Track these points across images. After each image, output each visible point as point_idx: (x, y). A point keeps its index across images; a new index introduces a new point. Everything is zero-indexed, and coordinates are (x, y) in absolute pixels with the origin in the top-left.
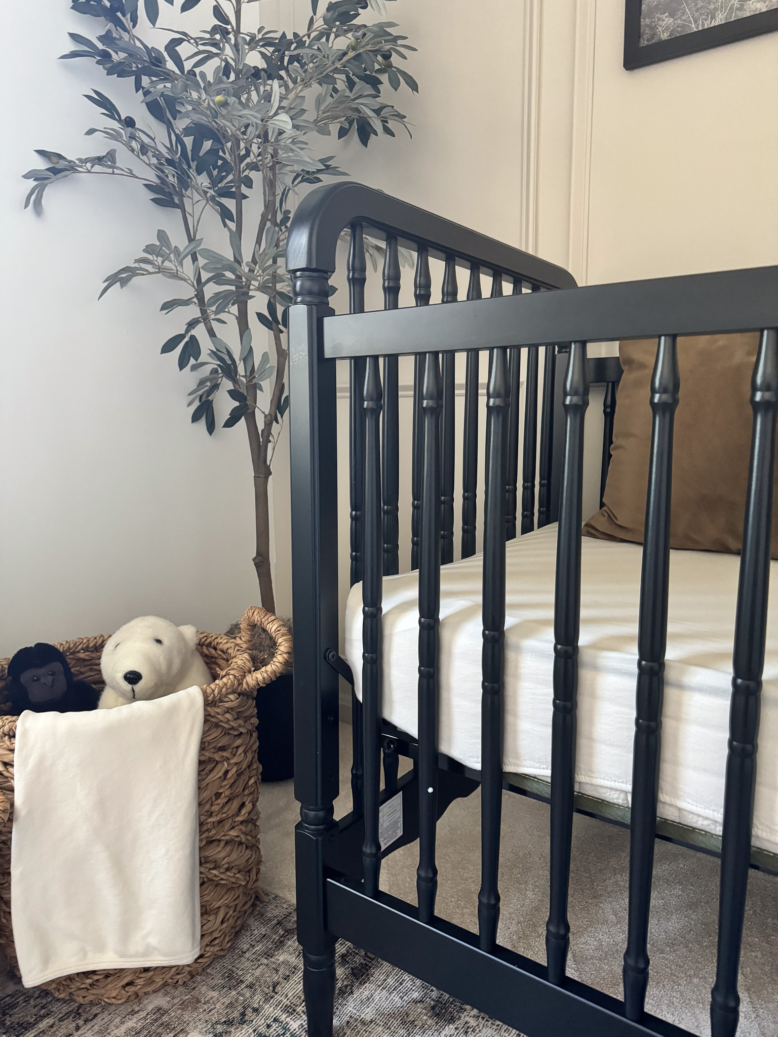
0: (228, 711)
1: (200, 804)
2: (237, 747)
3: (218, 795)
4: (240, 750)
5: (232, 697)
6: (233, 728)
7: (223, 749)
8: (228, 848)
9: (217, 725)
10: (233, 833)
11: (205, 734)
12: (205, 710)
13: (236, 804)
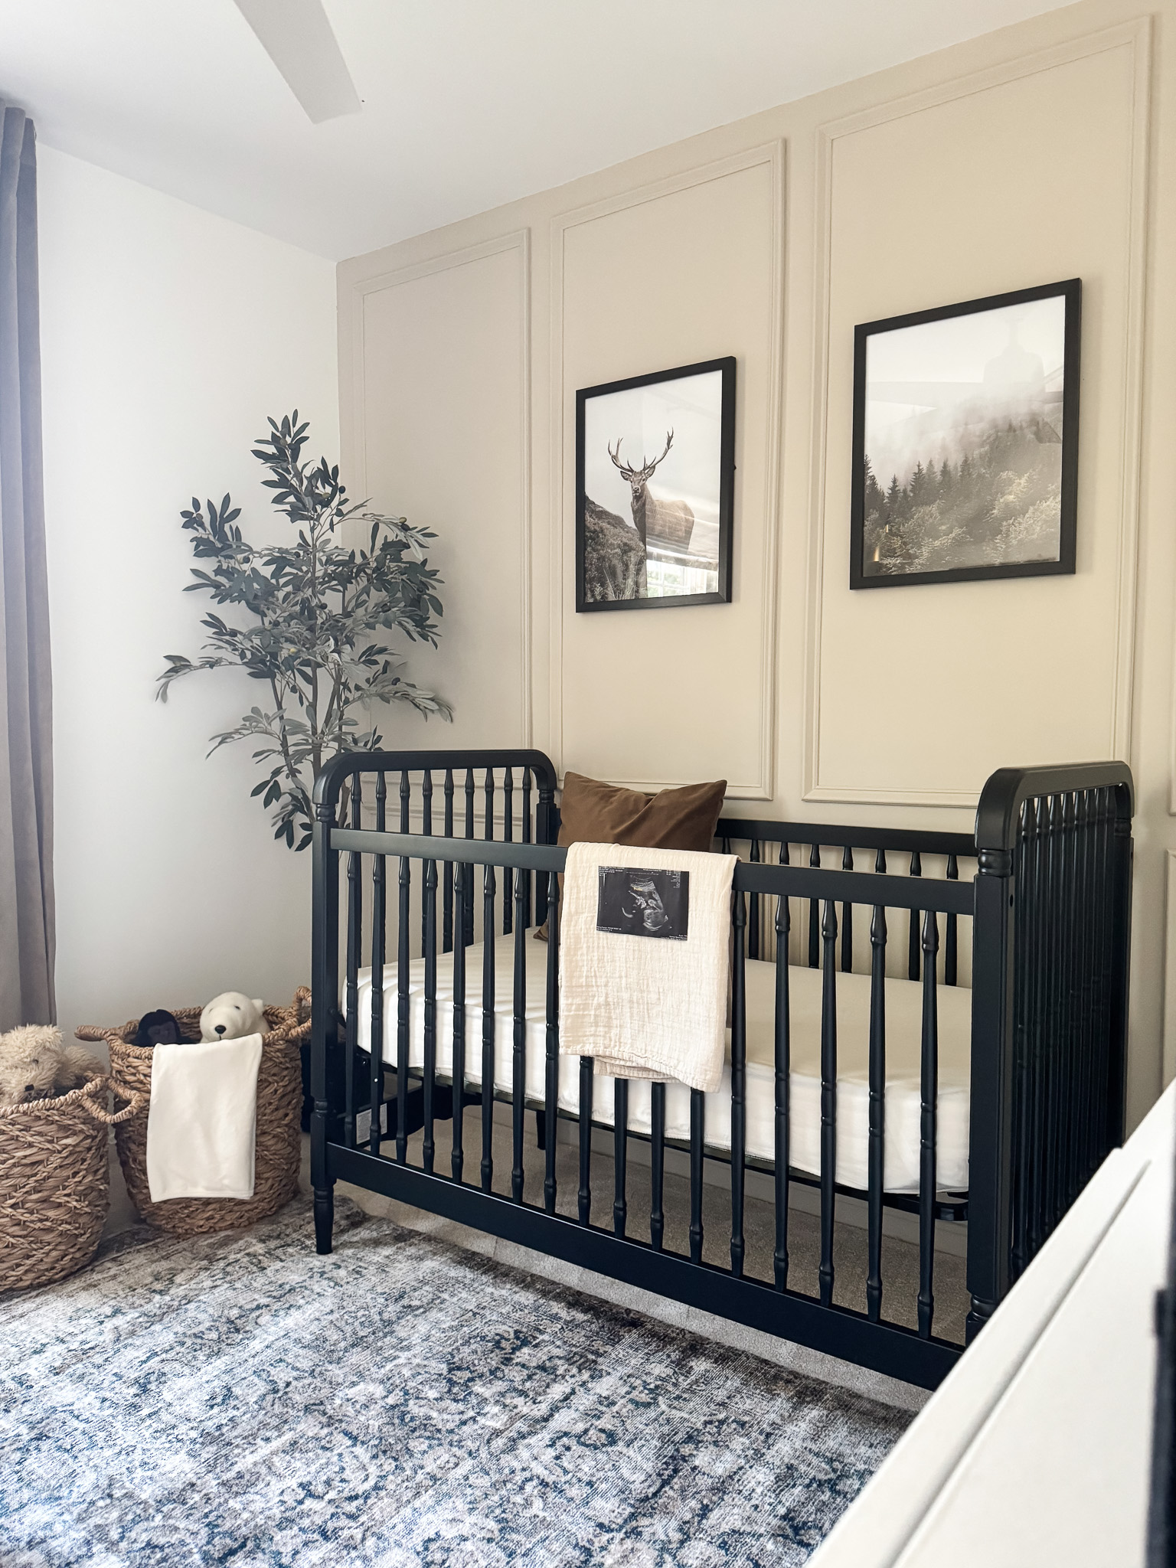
0: (279, 1050)
1: (258, 1107)
2: (285, 1077)
3: (270, 1104)
4: (287, 1078)
5: (281, 1042)
6: (281, 1063)
7: (274, 1075)
8: (275, 1140)
9: (271, 1059)
10: (279, 1130)
11: (262, 1063)
12: (263, 1048)
13: (281, 1112)
